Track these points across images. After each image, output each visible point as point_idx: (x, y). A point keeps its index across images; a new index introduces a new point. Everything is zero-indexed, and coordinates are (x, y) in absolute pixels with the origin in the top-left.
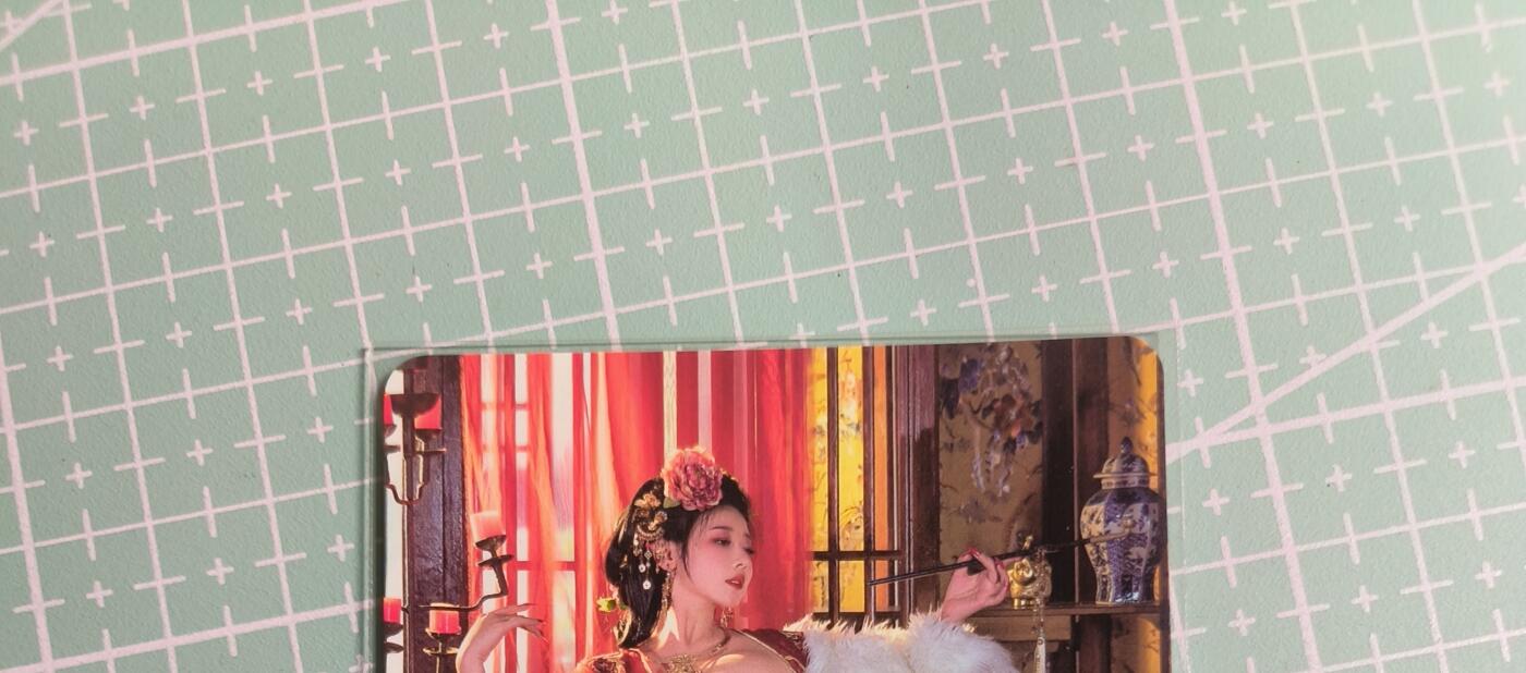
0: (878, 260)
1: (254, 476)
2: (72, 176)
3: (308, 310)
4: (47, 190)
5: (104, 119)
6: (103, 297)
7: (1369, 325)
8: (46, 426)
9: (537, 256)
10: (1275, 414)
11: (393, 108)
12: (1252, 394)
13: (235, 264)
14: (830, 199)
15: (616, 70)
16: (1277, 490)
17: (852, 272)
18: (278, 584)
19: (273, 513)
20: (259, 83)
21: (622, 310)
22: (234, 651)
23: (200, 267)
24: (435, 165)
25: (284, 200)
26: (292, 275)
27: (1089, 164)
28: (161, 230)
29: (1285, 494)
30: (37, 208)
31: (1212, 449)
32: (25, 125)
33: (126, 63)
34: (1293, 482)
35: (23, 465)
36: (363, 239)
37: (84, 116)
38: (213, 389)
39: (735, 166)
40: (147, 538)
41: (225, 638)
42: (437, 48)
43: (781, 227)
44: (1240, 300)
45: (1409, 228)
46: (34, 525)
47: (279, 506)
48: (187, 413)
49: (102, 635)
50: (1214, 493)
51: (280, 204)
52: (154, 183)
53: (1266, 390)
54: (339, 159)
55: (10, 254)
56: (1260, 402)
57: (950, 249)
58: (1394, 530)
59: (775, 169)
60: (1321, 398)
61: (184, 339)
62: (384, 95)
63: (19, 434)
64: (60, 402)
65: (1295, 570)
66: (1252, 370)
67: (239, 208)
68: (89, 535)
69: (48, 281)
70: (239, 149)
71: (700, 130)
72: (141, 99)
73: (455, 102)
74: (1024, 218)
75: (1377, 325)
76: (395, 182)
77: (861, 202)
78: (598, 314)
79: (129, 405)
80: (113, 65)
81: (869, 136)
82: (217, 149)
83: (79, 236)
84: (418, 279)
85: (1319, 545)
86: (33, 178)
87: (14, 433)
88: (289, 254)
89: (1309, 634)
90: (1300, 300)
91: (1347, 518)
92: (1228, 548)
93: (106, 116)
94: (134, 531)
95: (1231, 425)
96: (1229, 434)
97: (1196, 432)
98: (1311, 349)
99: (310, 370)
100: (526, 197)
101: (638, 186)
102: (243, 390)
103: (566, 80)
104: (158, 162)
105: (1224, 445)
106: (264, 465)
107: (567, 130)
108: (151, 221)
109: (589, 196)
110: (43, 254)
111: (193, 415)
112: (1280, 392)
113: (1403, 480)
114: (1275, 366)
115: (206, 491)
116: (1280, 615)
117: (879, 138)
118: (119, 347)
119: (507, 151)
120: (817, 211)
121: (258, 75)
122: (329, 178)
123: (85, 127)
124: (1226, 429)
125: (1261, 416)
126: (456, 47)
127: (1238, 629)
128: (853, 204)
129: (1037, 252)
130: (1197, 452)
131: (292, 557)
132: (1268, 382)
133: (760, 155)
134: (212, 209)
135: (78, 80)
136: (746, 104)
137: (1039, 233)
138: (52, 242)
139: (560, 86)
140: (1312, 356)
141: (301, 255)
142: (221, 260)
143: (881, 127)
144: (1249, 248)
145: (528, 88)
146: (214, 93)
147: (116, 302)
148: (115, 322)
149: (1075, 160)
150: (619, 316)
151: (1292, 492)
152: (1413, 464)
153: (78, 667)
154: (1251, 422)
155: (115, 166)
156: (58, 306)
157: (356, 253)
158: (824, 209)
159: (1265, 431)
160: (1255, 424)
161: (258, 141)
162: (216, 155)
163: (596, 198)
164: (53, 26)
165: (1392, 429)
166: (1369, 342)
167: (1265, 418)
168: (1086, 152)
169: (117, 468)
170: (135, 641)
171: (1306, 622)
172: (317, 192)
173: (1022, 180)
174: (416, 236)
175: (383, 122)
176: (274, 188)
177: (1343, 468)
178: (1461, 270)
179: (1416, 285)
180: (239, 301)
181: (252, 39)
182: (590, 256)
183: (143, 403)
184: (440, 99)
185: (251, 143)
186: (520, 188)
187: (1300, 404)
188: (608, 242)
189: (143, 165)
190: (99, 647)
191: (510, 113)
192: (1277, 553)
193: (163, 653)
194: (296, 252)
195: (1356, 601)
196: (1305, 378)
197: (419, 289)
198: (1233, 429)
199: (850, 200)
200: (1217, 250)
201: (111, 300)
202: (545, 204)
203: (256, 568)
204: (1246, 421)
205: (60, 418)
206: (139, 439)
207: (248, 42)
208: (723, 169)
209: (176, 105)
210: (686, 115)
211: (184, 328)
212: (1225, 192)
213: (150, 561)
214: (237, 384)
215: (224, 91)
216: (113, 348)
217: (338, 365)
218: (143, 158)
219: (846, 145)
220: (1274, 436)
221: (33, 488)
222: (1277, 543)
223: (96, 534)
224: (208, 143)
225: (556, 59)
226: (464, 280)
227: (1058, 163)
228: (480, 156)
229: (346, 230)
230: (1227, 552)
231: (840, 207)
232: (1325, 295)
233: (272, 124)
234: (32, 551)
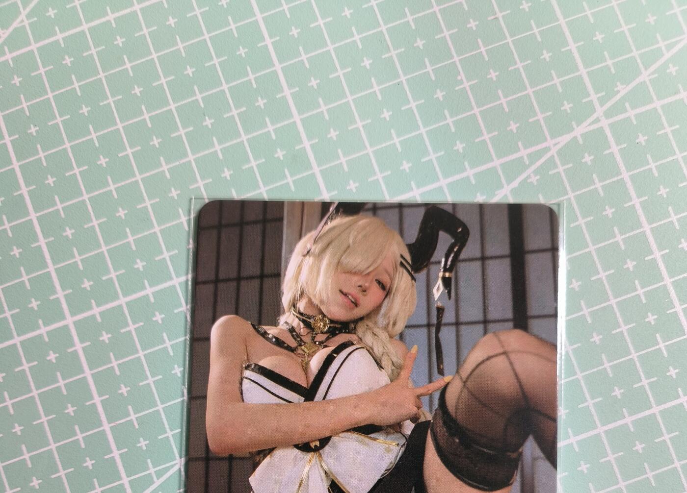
0: (415, 75)
1: (148, 220)
2: (41, 97)
3: (160, 140)
4: (31, 105)
5: (52, 69)
6: (65, 150)
7: (643, 69)
8: (50, 213)
9: (259, 98)
10: (608, 114)
11: (182, 42)
12: (596, 107)
13: (123, 125)
14: (389, 50)
15: (281, 9)
16: (615, 149)
17: (404, 82)
18: (167, 267)
19: (159, 235)
20: (120, 41)
21: (302, 117)
22: (152, 300)
23: (107, 129)
24: (206, 65)
25: (140, 92)
26: (150, 125)
27: (503, 17)
28: (87, 115)
29: (619, 150)
30: (28, 114)
31: (582, 135)
32: (15, 77)
33: (57, 42)
34: (621, 144)
35: (42, 232)
36: (179, 104)
37: (42, 69)
38: (123, 183)
39: (342, 43)
40: (104, 255)
41: (148, 295)
42: (198, 12)
43: (368, 67)
44: (582, 66)
45: (653, 23)
46: (52, 258)
47: (162, 231)
48: (113, 196)
49: (91, 303)
50: (586, 155)
51: (139, 95)
52: (79, 94)
53: (602, 105)
54: (162, 69)
55: (19, 137)
56: (600, 111)
57: (447, 64)
58: (671, 159)
59: (361, 41)
60: (627, 105)
61: (106, 163)
62: (177, 37)
63: (38, 218)
64: (54, 201)
65: (629, 185)
66: (594, 97)
67: (120, 99)
68: (78, 259)
69: (39, 146)
70: (115, 73)
71: (324, 29)
72: (67, 57)
73: (210, 35)
74: (478, 45)
75: (646, 69)
76: (189, 76)
77: (403, 50)
78: (292, 121)
79: (86, 197)
80: (51, 44)
81: (401, 19)
82: (105, 74)
83: (50, 124)
84: (207, 118)
85: (638, 171)
86: (23, 101)
87: (36, 218)
88: (146, 116)
89: (640, 212)
90: (610, 62)
91: (649, 156)
92: (597, 179)
93: (52, 67)
94: (98, 254)
95: (588, 124)
96: (588, 127)
97: (574, 129)
98: (618, 84)
99: (165, 168)
100: (250, 72)
101: (300, 59)
102: (137, 182)
103: (259, 17)
104: (80, 84)
105: (587, 132)
106: (152, 214)
107: (263, 39)
108: (81, 112)
109: (278, 67)
110: (35, 134)
111: (116, 197)
112: (609, 104)
113: (670, 136)
114: (604, 93)
115: (128, 230)
116: (625, 206)
117: (406, 20)
118: (77, 171)
119: (238, 53)
120: (383, 57)
121: (118, 38)
122: (159, 78)
123: (43, 74)
124: (586, 125)
125: (602, 116)
126: (206, 11)
127: (607, 215)
128: (399, 51)
129: (487, 59)
130: (575, 137)
131: (171, 253)
132: (602, 102)
133: (353, 36)
134: (108, 101)
135: (36, 53)
136: (343, 14)
137: (486, 51)
138: (38, 128)
139: (257, 20)
140: (620, 87)
141: (152, 116)
142: (116, 124)
143: (406, 15)
144: (582, 43)
145: (242, 23)
146: (100, 49)
147: (72, 151)
148: (73, 160)
149: (497, 16)
150: (301, 120)
151: (621, 149)
152: (673, 128)
153: (83, 319)
154: (598, 120)
155: (60, 89)
156: (45, 157)
157: (177, 111)
158: (387, 55)
159: (605, 123)
160: (600, 120)
161: (123, 68)
162: (106, 77)
163: (282, 68)
164: (20, 31)
165: (662, 114)
166: (645, 76)
167: (603, 117)
168: (501, 12)
169: (86, 227)
170: (107, 303)
171: (638, 206)
172: (154, 86)
173: (474, 28)
174: (203, 98)
175: (179, 49)
176: (134, 87)
177: (643, 134)
178: (678, 38)
179: (660, 48)
180: (128, 141)
181: (113, 22)
182: (283, 94)
183: (92, 195)
184: (203, 34)
185: (120, 69)
186: (246, 69)
187: (618, 108)
188: (290, 86)
189: (73, 86)
190: (91, 308)
191: (236, 35)
192: (620, 177)
193: (120, 306)
194: (150, 115)
195: (659, 193)
196: (618, 97)
197: (208, 122)
198: (590, 125)
199: (398, 49)
200: (568, 46)
201: (69, 150)
202: (259, 74)
203: (156, 261)
204: (595, 120)
205: (56, 208)
206: (93, 212)
207: (111, 23)
208: (337, 45)
209: (83, 57)
210: (317, 24)
211: (104, 158)
212: (567, 20)
213: (107, 266)
214: (133, 180)
215: (104, 47)
216: (74, 172)
217: (177, 163)
218: (72, 83)
219: (391, 25)
220: (609, 125)
221: (49, 242)
222: (619, 173)
223: (81, 258)
224: (101, 72)
225: (253, 8)
226: (228, 115)
227: (489, 18)
228: (226, 57)
229: (171, 101)
230: (597, 181)
231: (394, 53)
232: (620, 59)
233: (128, 59)
234: (54, 270)
